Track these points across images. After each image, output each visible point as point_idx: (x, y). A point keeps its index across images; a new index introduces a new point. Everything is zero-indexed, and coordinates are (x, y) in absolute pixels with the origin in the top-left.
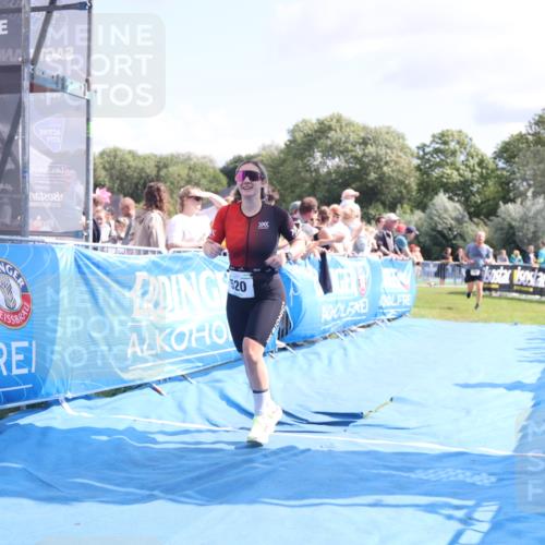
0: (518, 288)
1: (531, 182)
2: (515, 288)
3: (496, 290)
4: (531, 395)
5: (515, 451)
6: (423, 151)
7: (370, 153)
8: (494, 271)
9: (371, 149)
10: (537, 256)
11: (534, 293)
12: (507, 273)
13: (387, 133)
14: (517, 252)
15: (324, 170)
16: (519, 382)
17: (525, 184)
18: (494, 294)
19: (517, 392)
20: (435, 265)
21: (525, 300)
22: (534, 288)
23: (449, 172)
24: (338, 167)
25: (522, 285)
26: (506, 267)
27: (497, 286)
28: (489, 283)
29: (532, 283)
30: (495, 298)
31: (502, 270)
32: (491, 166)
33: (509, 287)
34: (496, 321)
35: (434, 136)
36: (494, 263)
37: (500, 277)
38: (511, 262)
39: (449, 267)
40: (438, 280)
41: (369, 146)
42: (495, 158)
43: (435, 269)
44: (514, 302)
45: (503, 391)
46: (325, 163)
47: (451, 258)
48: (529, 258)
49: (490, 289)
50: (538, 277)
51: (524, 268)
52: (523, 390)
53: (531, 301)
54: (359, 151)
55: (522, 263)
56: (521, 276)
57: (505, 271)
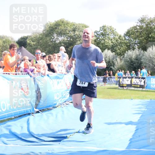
0: (134, 85)
1: (139, 45)
2: (133, 85)
3: (125, 87)
4: (135, 126)
5: (127, 148)
6: (97, 33)
7: (77, 34)
8: (124, 79)
9: (77, 33)
10: (141, 73)
11: (140, 87)
12: (130, 80)
13: (83, 27)
14: (133, 72)
15: (58, 42)
16: (131, 121)
17: (136, 45)
18: (125, 88)
19: (130, 126)
20: (102, 78)
21: (136, 90)
22: (140, 85)
23: (107, 41)
24: (64, 40)
25: (135, 84)
26: (129, 78)
27: (126, 85)
28: (123, 84)
29: (139, 84)
30: (125, 89)
31: (127, 79)
32: (124, 39)
33: (130, 85)
34: (125, 99)
35: (101, 28)
36: (124, 76)
37: (127, 82)
38: (131, 75)
39: (107, 78)
40: (103, 83)
41: (76, 31)
42: (124, 36)
43: (102, 79)
44: (132, 91)
45: (124, 125)
46: (58, 39)
47: (108, 75)
48: (138, 74)
49: (123, 87)
50: (141, 81)
51: (136, 78)
52: (132, 125)
53: (139, 91)
54: (72, 34)
55: (135, 76)
56: (135, 81)
57: (129, 79)
